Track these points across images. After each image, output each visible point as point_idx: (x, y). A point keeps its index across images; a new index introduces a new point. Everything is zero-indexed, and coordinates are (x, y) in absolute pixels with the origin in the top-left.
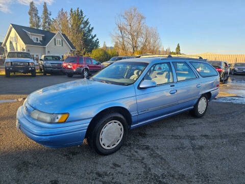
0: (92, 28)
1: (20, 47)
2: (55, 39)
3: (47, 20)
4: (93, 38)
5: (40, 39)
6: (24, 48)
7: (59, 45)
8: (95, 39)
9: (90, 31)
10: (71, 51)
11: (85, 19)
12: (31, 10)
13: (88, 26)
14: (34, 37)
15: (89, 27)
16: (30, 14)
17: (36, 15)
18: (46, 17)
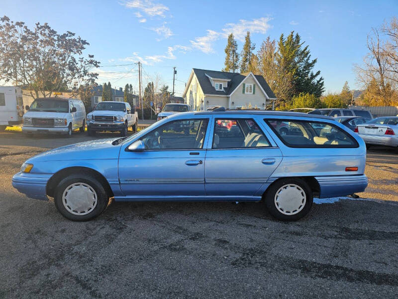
0: (315, 61)
1: (200, 98)
2: (244, 85)
3: (248, 57)
4: (313, 77)
5: (225, 85)
6: (203, 100)
7: (249, 93)
8: (318, 78)
9: (309, 66)
10: (267, 100)
11: (302, 48)
12: (229, 46)
13: (306, 59)
14: (216, 84)
15: (308, 60)
16: (226, 51)
17: (234, 51)
18: (248, 53)
